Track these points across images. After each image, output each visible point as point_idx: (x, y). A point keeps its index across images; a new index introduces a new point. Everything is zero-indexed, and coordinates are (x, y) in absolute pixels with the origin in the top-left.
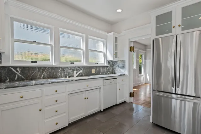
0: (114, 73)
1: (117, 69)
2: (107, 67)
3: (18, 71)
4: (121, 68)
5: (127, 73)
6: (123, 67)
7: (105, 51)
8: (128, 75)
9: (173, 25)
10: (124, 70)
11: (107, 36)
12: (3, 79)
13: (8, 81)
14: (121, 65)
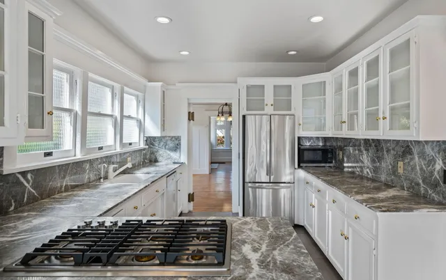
0: (153, 160)
1: (161, 152)
2: (144, 149)
3: (28, 181)
4: (171, 149)
5: (183, 159)
6: (177, 148)
7: (141, 117)
8: (186, 163)
9: (266, 103)
10: (178, 154)
11: (145, 86)
12: (4, 204)
13: (12, 208)
14: (171, 144)
